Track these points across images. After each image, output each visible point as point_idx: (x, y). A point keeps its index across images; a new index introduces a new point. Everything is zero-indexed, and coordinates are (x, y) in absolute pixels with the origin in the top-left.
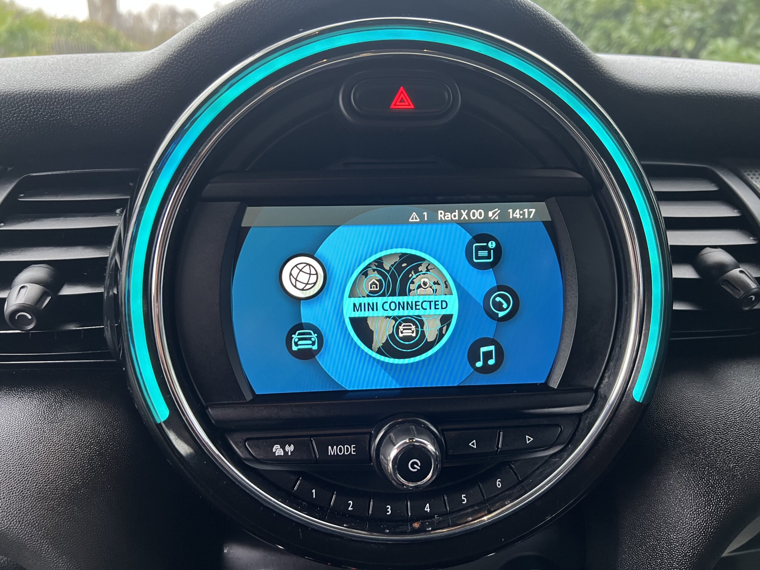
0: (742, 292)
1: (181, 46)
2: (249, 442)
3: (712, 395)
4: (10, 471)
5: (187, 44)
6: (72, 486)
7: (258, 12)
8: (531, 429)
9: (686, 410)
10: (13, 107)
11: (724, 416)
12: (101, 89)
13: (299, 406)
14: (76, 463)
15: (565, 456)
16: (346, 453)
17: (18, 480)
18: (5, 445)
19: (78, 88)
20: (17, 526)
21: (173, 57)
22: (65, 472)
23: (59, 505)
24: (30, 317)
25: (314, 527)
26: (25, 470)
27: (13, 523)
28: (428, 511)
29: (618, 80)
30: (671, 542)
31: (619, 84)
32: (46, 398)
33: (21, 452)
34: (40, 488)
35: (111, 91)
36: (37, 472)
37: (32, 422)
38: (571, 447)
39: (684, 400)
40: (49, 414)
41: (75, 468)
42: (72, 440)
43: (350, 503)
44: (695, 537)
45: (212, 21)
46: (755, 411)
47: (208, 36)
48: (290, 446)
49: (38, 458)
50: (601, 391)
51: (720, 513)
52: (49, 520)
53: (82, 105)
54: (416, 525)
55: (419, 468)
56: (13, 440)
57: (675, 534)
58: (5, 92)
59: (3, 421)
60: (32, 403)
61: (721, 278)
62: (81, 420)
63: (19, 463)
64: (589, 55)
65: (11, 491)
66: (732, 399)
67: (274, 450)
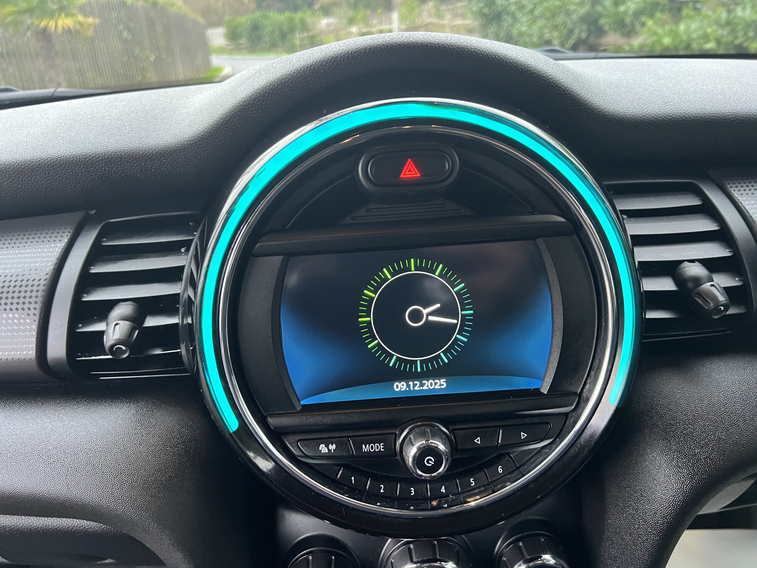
0: (712, 305)
1: (226, 114)
2: (301, 442)
3: (685, 391)
4: (120, 468)
5: (231, 113)
6: (168, 477)
7: (288, 88)
8: (524, 427)
9: (662, 404)
10: (91, 168)
11: (693, 409)
12: (162, 149)
13: (338, 413)
14: (169, 459)
15: (553, 448)
16: (376, 450)
17: (128, 475)
18: (114, 448)
19: (143, 148)
20: (130, 510)
21: (219, 123)
22: (161, 467)
23: (159, 493)
24: (124, 348)
25: (354, 506)
26: (132, 466)
27: (127, 508)
28: (444, 492)
29: (607, 113)
30: (646, 512)
31: (609, 116)
32: (140, 407)
33: (127, 452)
34: (144, 480)
35: (170, 150)
36: (141, 467)
37: (132, 428)
38: (559, 441)
39: (660, 395)
40: (144, 421)
41: (168, 463)
42: (164, 441)
43: (382, 487)
44: (665, 508)
45: (250, 94)
46: (720, 404)
47: (247, 107)
48: (332, 445)
49: (141, 457)
50: (584, 395)
51: (685, 489)
52: (153, 504)
53: (147, 163)
54: (434, 503)
55: (433, 463)
56: (120, 444)
57: (649, 506)
58: (83, 156)
59: (111, 428)
60: (130, 412)
61: (695, 291)
62: (169, 425)
63: (127, 461)
64: (579, 97)
65: (123, 484)
66: (701, 394)
67: (320, 449)
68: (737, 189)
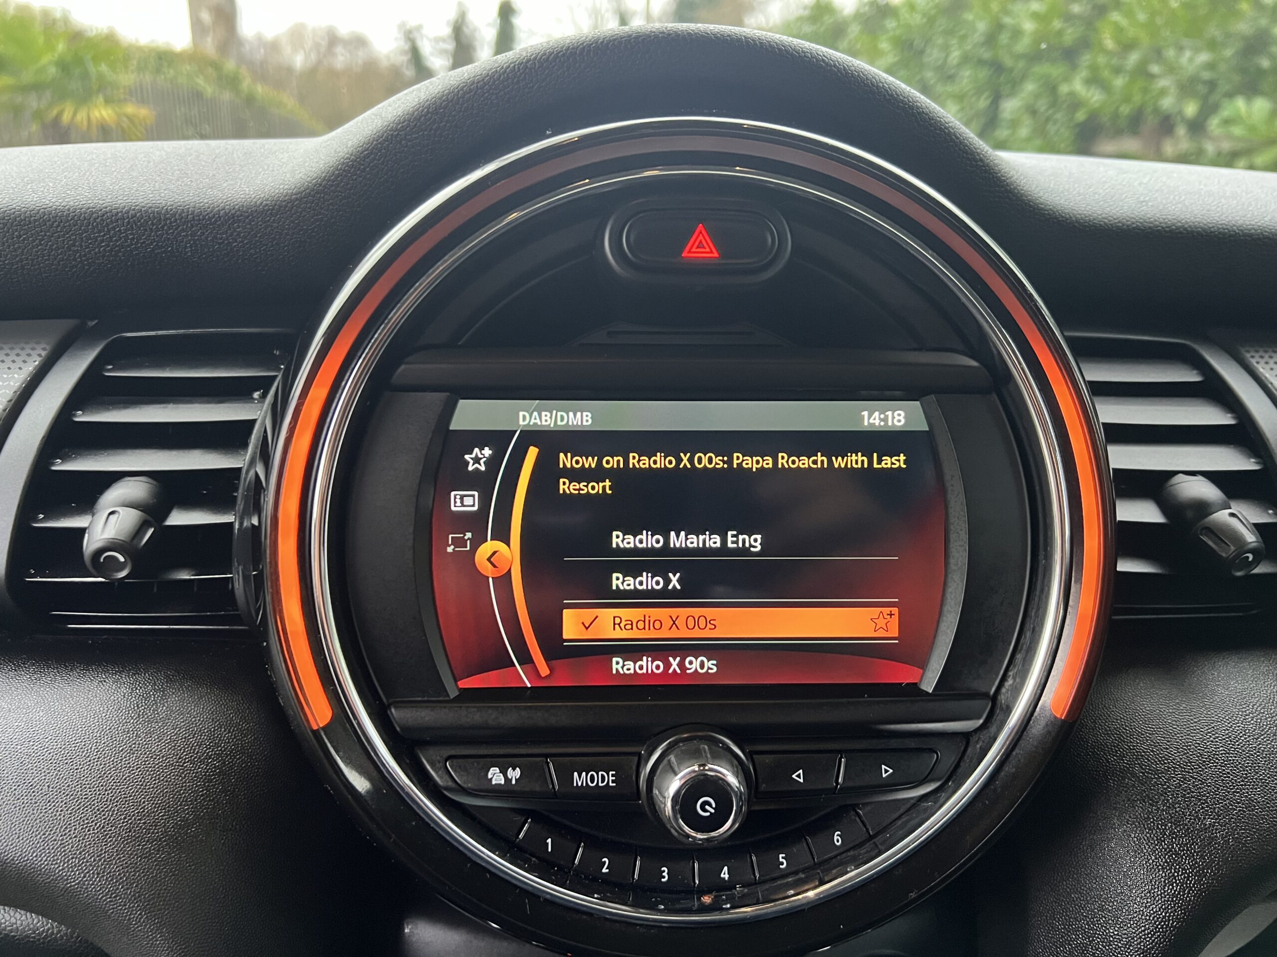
0: (1233, 548)
1: (363, 146)
2: (452, 762)
3: (1182, 710)
4: (85, 795)
5: (372, 144)
6: (179, 821)
7: (482, 99)
8: (889, 755)
9: (1139, 732)
10: (99, 232)
11: (1199, 744)
12: (237, 207)
13: (530, 707)
14: (185, 786)
15: (942, 800)
16: (600, 784)
17: (98, 810)
18: (78, 755)
19: (202, 204)
20: (95, 881)
21: (349, 162)
22: (168, 799)
23: (158, 850)
24: (122, 559)
25: (548, 897)
26: (108, 794)
27: (89, 876)
28: (727, 879)
29: (1043, 206)
30: (1111, 941)
31: (1046, 212)
32: (140, 683)
33: (102, 766)
34: (131, 824)
35: (252, 211)
36: (127, 797)
37: (119, 720)
38: (953, 785)
39: (1136, 716)
40: (145, 708)
41: (183, 793)
42: (180, 750)
43: (605, 862)
44: (1148, 933)
45: (411, 110)
46: (1249, 736)
47: (403, 132)
48: (514, 769)
49: (129, 776)
50: (1002, 698)
51: (1188, 896)
52: (143, 872)
53: (207, 231)
54: (707, 899)
55: (713, 811)
56: (91, 748)
57: (1116, 929)
58: (89, 208)
59: (76, 718)
60: (119, 690)
61: (1200, 523)
62: (193, 720)
63: (100, 783)
64: (996, 168)
65: (86, 827)
66: (1213, 717)
67: (490, 776)
68: (1262, 361)
